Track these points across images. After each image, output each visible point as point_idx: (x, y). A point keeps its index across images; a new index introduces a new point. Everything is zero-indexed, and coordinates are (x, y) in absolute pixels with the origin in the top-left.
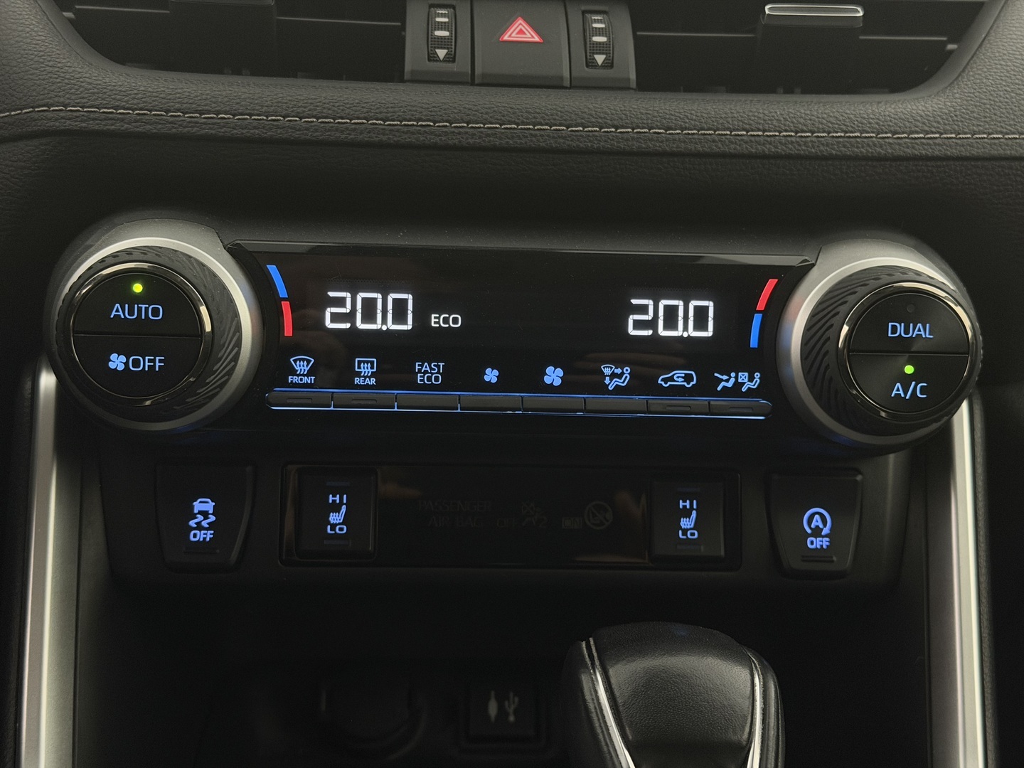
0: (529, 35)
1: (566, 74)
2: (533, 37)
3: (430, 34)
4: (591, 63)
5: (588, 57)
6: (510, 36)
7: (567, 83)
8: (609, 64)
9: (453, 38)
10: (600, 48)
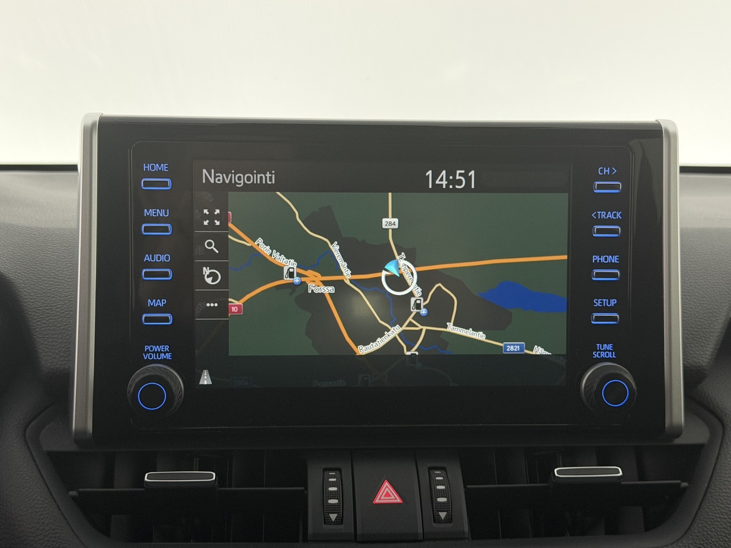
0: (393, 497)
1: (420, 531)
2: (396, 499)
3: (325, 502)
4: (437, 519)
5: (435, 514)
6: (380, 499)
7: (421, 537)
8: (449, 519)
9: (341, 504)
10: (443, 507)
